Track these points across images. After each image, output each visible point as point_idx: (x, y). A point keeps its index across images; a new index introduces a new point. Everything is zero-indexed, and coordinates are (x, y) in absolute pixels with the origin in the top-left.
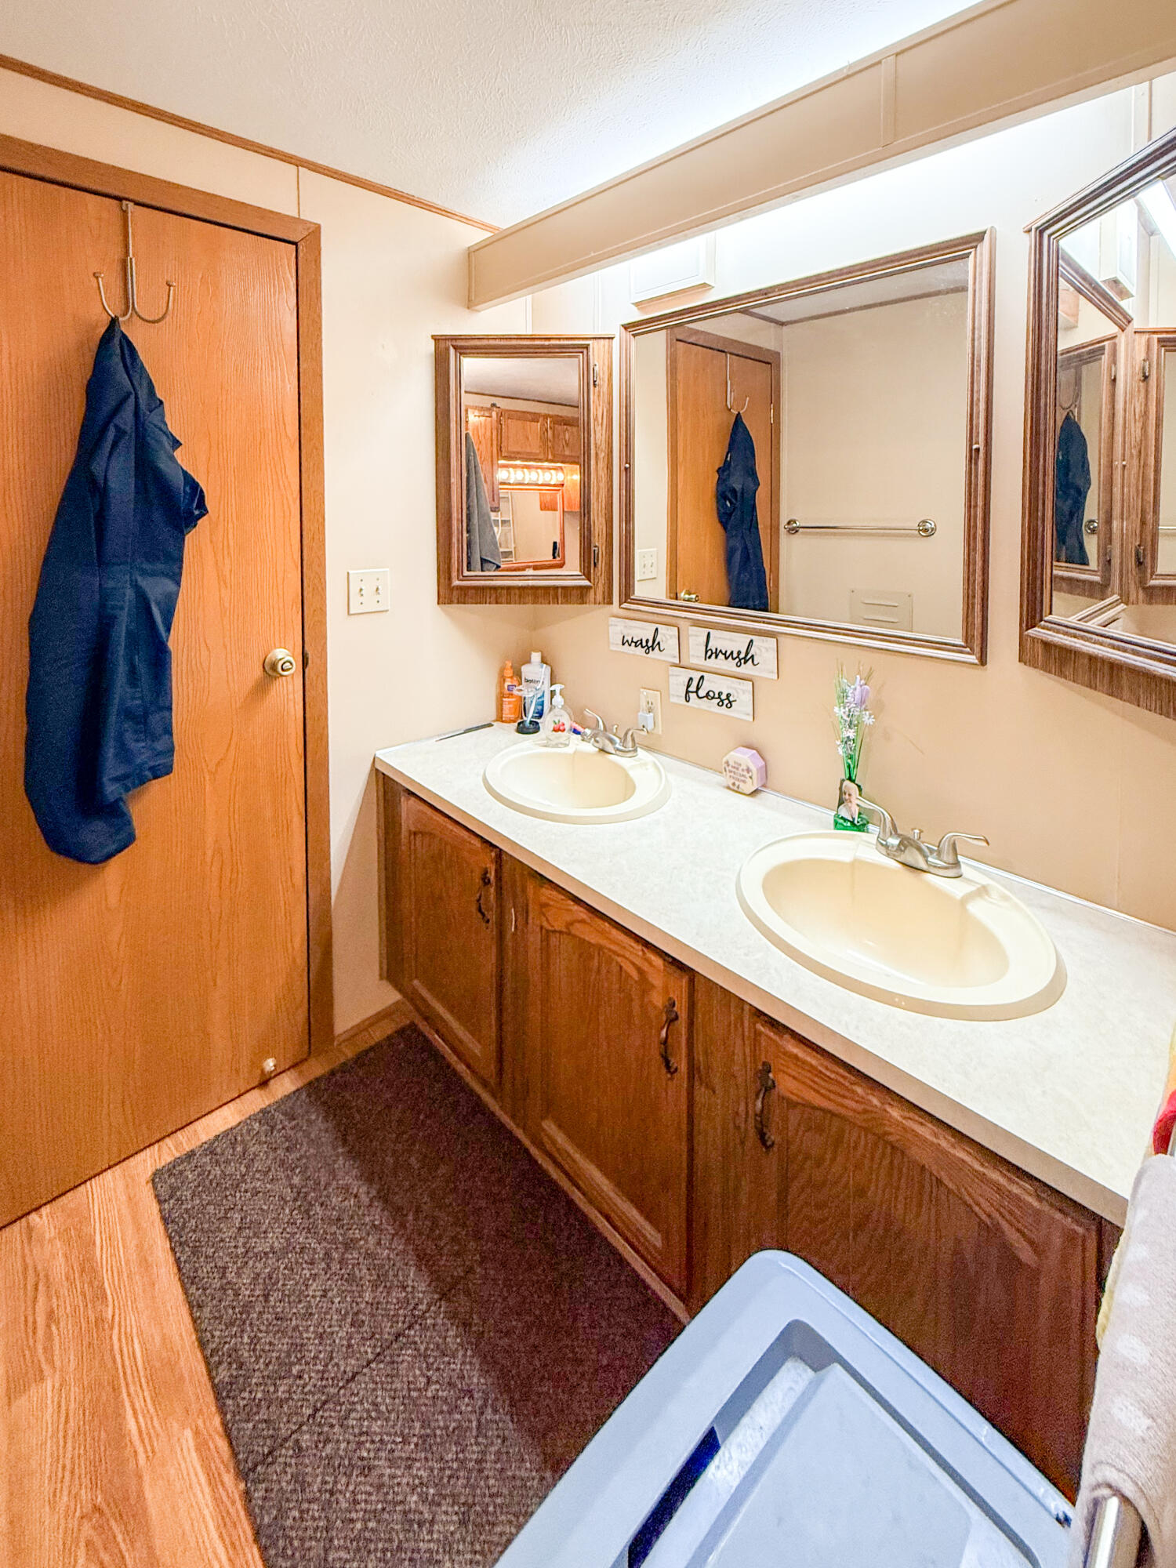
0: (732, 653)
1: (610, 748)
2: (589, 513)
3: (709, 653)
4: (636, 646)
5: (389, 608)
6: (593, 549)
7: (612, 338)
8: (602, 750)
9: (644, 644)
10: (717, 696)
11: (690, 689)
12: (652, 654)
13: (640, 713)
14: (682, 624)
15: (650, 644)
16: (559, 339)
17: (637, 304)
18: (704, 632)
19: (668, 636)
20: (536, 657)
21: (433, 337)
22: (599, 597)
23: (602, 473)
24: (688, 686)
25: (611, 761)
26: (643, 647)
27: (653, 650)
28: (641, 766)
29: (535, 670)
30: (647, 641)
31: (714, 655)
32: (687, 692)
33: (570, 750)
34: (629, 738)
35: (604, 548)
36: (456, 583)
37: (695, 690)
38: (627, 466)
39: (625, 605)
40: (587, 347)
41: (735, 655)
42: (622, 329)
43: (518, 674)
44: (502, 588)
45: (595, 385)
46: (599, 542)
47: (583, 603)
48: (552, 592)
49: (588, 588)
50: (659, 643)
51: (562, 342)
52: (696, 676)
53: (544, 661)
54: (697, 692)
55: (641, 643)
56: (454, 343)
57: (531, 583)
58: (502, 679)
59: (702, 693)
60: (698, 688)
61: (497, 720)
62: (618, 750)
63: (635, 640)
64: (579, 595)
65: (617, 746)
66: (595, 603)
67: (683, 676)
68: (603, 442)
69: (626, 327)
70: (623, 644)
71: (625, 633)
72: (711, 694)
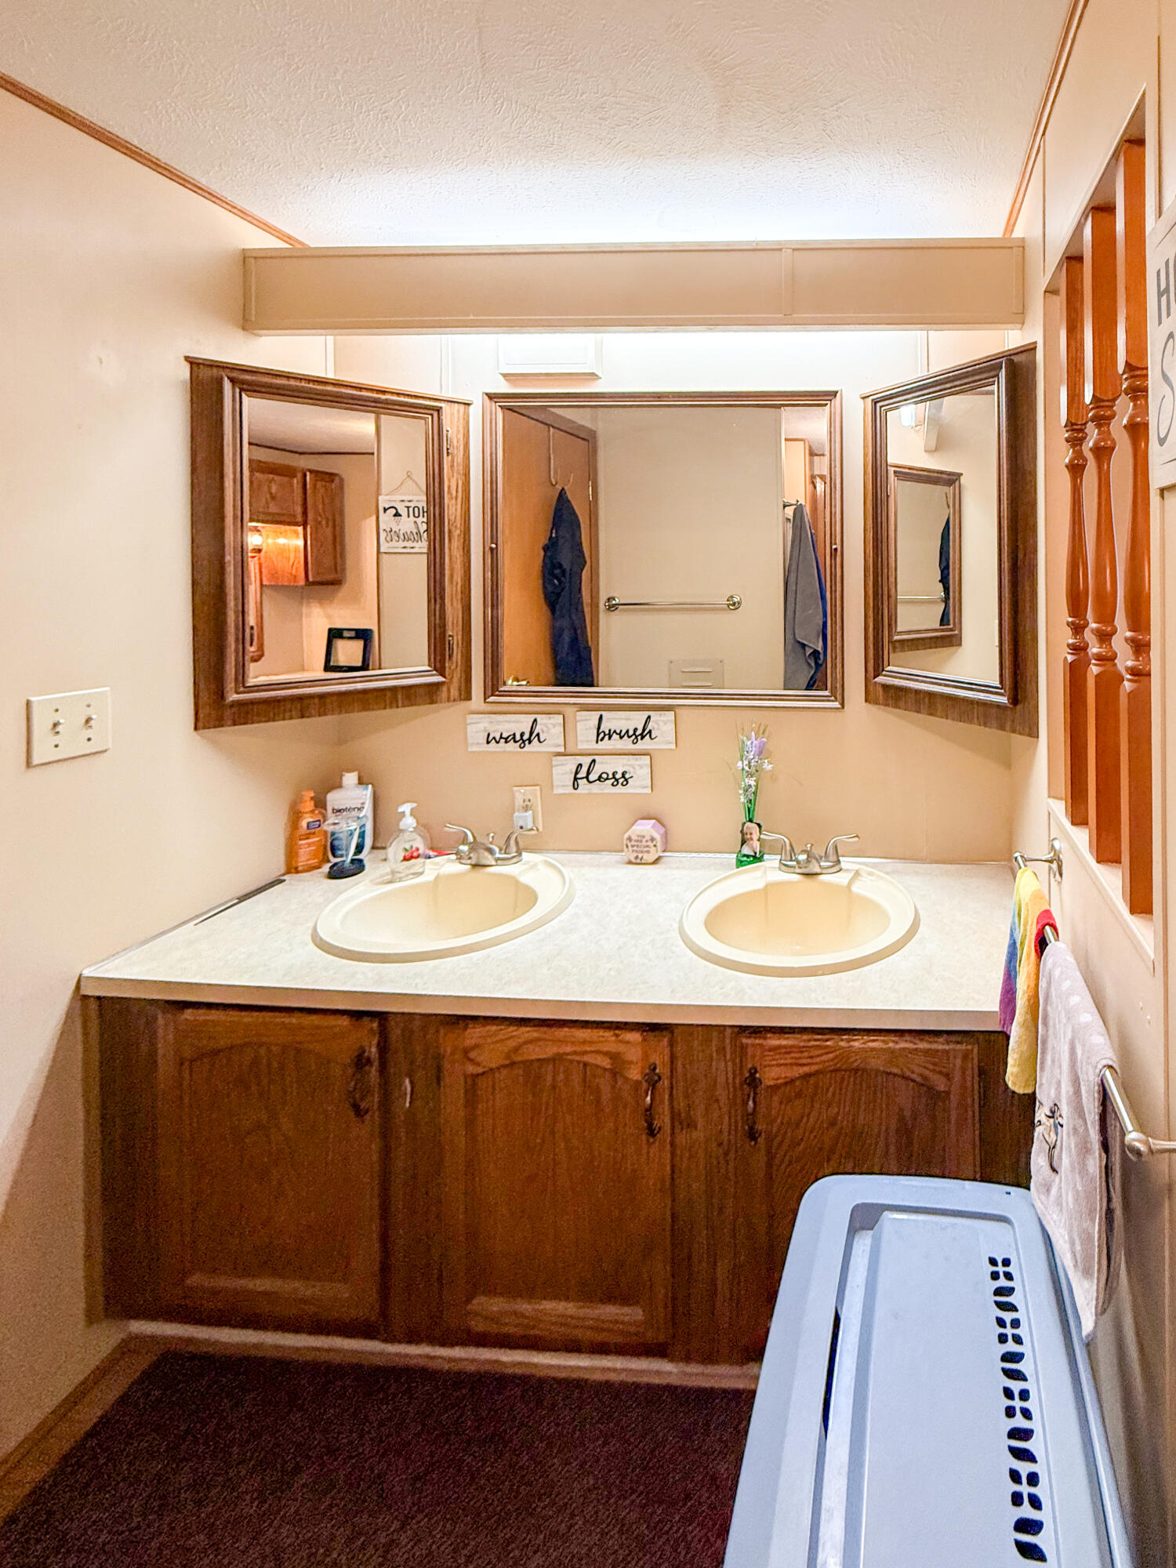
0: (627, 731)
1: (490, 860)
2: (443, 598)
3: (602, 735)
4: (506, 742)
5: (110, 746)
6: (447, 638)
7: (469, 404)
8: (475, 866)
9: (518, 737)
10: (611, 776)
11: (578, 776)
12: (528, 748)
13: (516, 814)
14: (569, 711)
15: (526, 737)
16: (398, 394)
17: (505, 375)
18: (596, 715)
19: (550, 727)
20: (350, 779)
21: (189, 360)
22: (454, 692)
23: (458, 554)
24: (577, 773)
25: (495, 874)
26: (515, 742)
27: (530, 743)
28: (531, 869)
29: (352, 794)
30: (522, 735)
31: (607, 737)
32: (576, 779)
33: (429, 876)
34: (512, 842)
35: (460, 637)
36: (233, 697)
37: (585, 775)
38: (494, 546)
39: (492, 699)
40: (439, 410)
41: (631, 733)
42: (486, 398)
43: (320, 804)
44: (311, 696)
45: (448, 454)
46: (453, 631)
47: (432, 702)
48: (389, 694)
49: (438, 685)
50: (538, 735)
51: (402, 399)
52: (586, 761)
53: (361, 782)
54: (587, 777)
55: (514, 738)
56: (234, 374)
57: (359, 686)
58: (295, 816)
59: (592, 777)
60: (588, 773)
61: (288, 872)
62: (498, 859)
63: (504, 736)
64: (429, 694)
65: (498, 855)
66: (449, 700)
67: (571, 764)
68: (458, 517)
69: (491, 397)
70: (488, 742)
71: (491, 729)
72: (604, 776)
